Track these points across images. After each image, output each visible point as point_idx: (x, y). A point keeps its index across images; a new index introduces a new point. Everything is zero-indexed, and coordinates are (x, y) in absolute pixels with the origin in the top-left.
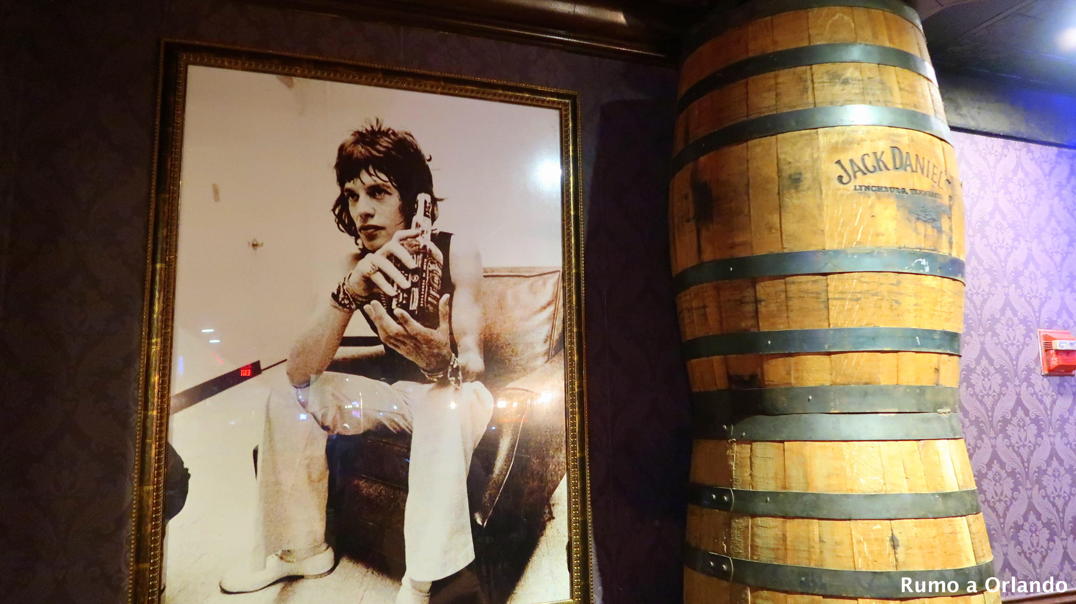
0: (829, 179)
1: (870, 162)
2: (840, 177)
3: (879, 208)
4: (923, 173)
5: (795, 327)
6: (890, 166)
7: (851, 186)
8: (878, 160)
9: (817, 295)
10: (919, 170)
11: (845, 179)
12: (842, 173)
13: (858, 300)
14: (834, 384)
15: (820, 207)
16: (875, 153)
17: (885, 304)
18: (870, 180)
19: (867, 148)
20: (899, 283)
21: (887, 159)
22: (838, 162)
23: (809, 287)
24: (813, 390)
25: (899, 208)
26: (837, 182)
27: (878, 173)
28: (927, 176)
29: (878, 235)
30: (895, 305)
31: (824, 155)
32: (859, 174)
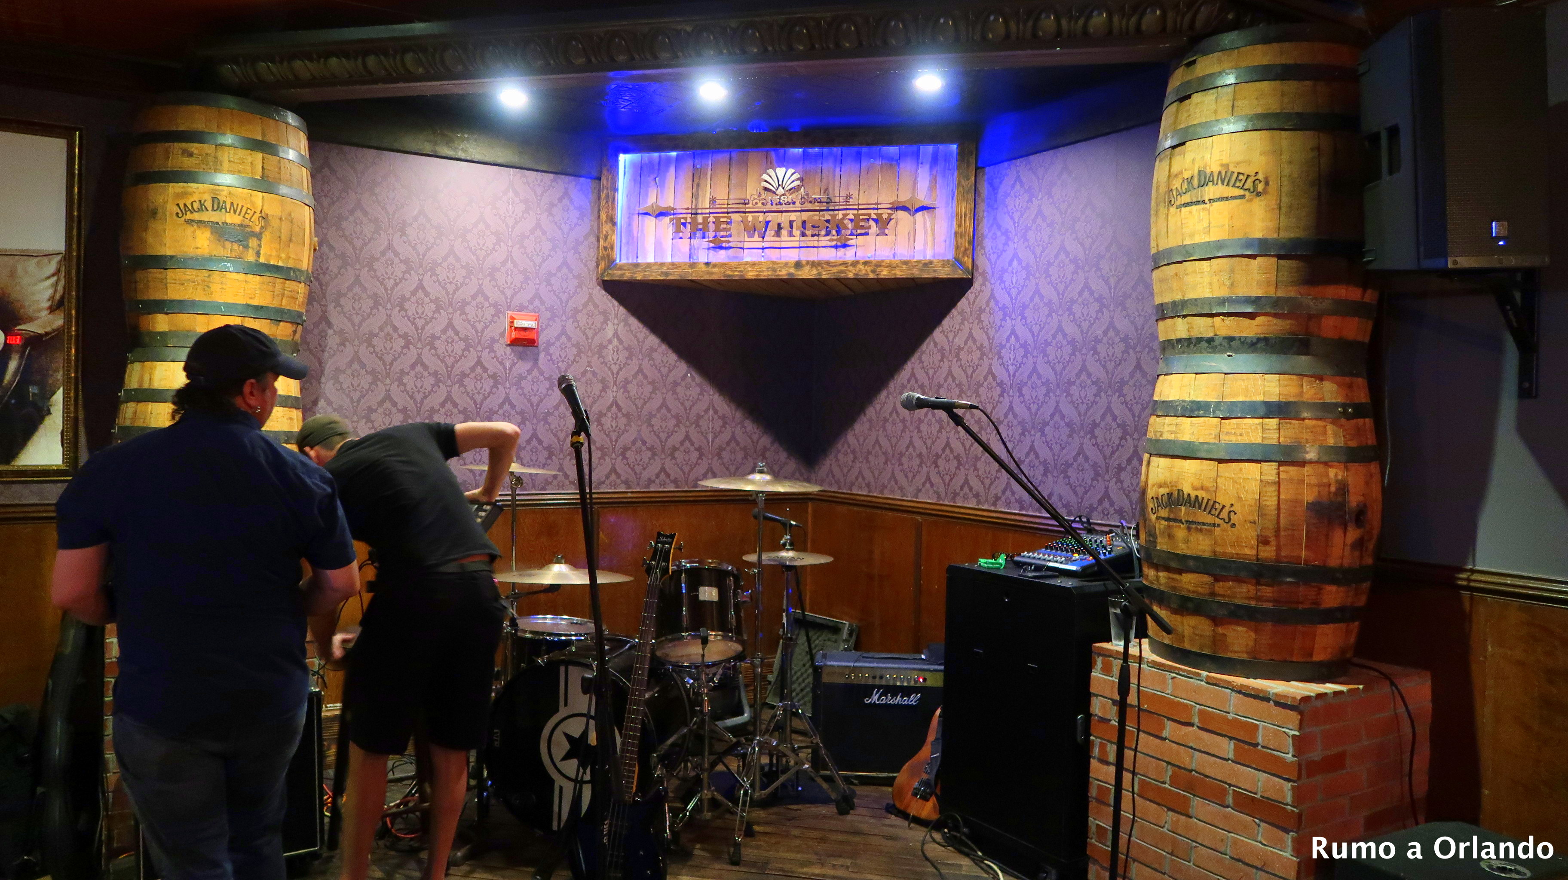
0: (171, 214)
1: (196, 206)
2: (177, 214)
3: (199, 233)
4: (235, 212)
5: (152, 298)
6: (210, 208)
7: (183, 219)
8: (201, 205)
9: (161, 280)
10: (232, 211)
11: (180, 215)
12: (179, 211)
13: (183, 284)
14: (170, 331)
15: (165, 230)
16: (200, 201)
17: (199, 288)
18: (196, 216)
19: (196, 198)
20: (209, 276)
21: (209, 205)
22: (178, 205)
23: (159, 276)
24: (160, 333)
25: (212, 233)
26: (175, 216)
27: (201, 213)
28: (239, 215)
29: (197, 248)
30: (206, 288)
31: (170, 200)
32: (188, 213)
